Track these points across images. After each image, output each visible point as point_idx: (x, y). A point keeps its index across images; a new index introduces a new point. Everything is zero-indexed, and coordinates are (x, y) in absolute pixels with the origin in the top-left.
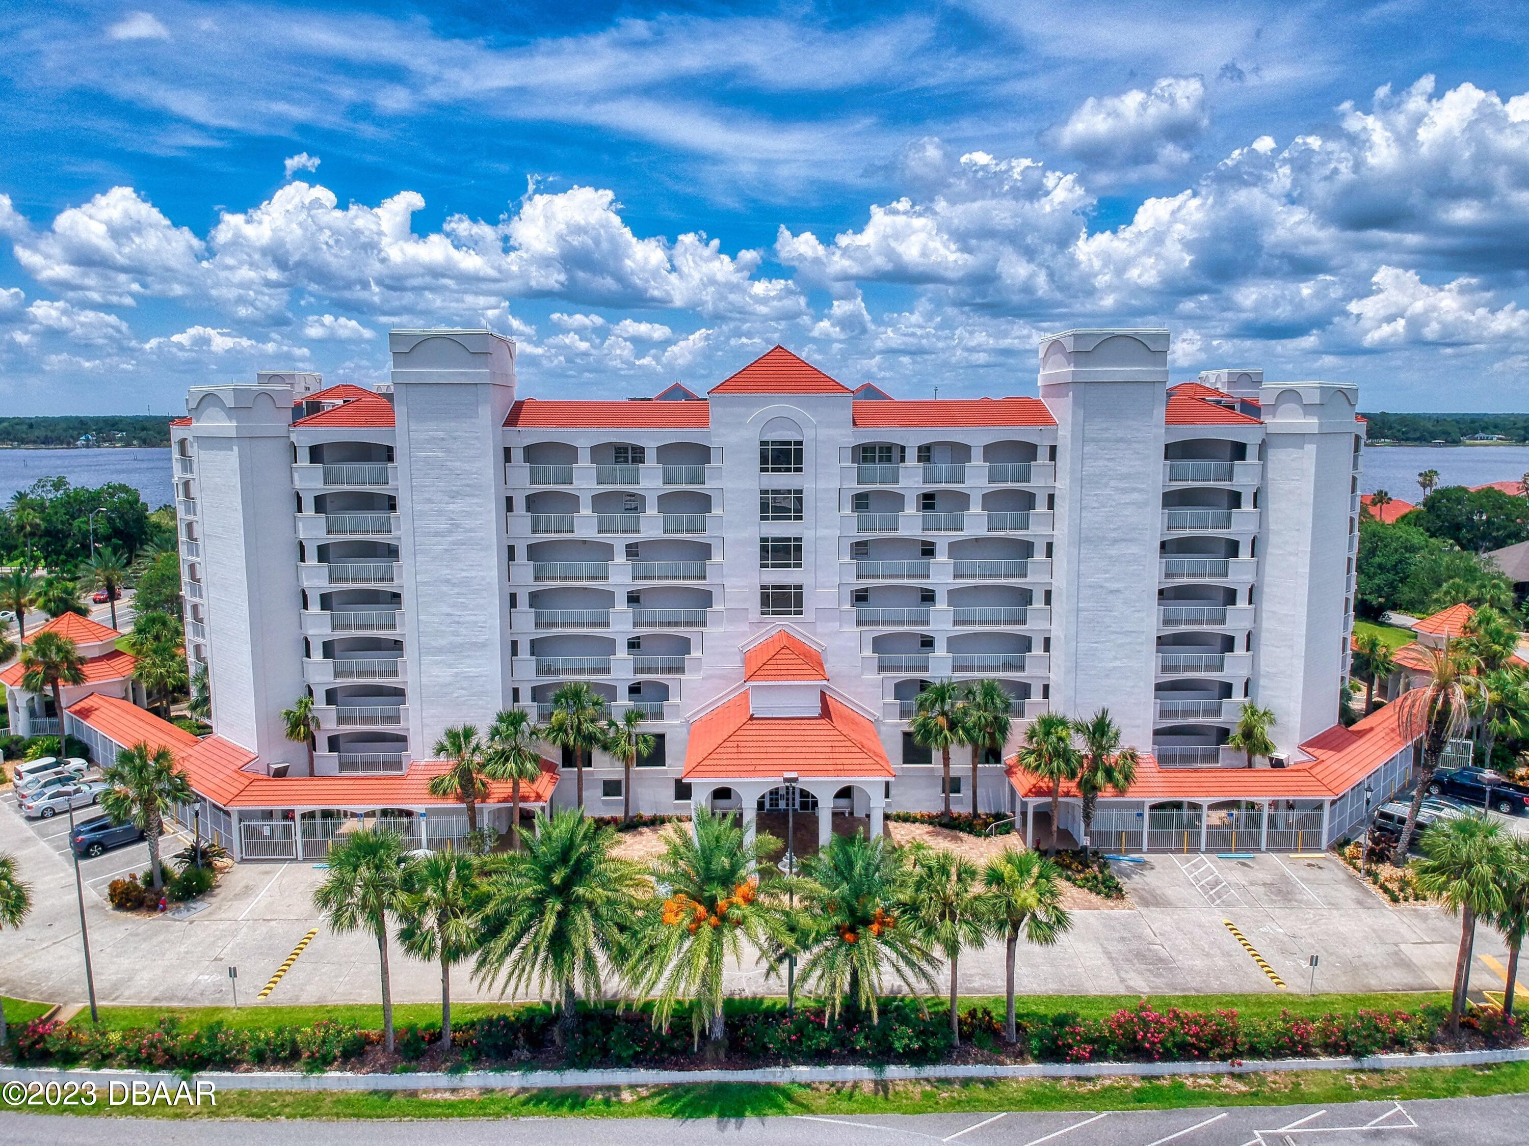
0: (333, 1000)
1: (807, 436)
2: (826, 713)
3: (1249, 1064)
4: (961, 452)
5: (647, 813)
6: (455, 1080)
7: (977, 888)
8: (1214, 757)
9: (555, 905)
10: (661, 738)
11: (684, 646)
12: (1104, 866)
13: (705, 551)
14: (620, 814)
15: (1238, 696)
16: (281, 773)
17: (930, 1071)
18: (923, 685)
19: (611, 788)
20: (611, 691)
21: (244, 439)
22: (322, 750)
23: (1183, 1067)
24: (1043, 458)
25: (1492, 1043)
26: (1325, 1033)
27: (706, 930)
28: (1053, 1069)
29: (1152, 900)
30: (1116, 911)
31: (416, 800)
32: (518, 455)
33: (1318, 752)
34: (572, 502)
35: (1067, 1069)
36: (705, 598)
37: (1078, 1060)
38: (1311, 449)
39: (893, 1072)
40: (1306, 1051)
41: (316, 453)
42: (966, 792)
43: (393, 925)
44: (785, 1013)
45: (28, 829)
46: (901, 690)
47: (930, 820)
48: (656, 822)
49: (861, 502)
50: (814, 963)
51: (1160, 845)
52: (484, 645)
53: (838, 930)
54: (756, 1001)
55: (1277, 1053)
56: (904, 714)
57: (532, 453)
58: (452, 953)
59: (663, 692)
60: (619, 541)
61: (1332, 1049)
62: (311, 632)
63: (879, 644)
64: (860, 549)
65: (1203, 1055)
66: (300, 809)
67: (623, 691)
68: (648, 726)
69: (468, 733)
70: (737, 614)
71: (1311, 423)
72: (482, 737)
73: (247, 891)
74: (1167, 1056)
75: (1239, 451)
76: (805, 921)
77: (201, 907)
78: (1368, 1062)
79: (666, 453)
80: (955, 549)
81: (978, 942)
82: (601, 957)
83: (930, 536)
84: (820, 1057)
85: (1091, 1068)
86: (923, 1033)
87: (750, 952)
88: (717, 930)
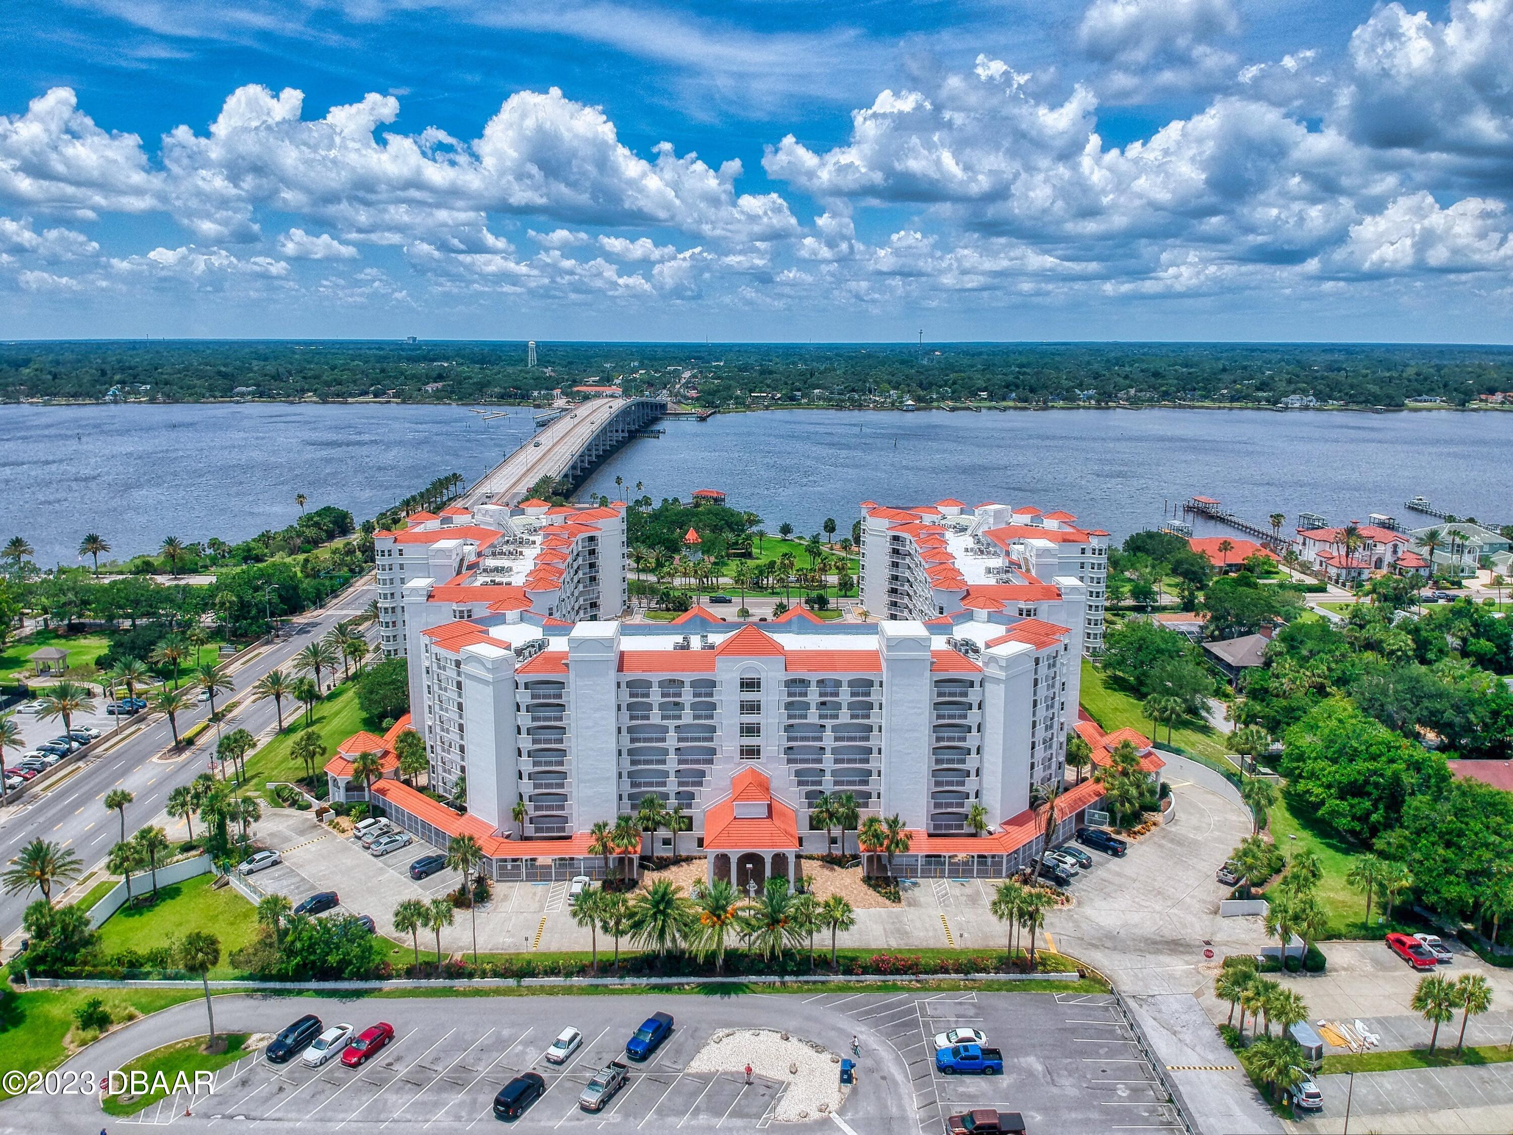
0: (564, 949)
1: (763, 676)
2: (770, 816)
3: (922, 977)
4: (838, 684)
5: (684, 854)
6: (622, 981)
7: (820, 910)
8: (961, 827)
9: (660, 917)
10: (690, 819)
11: (702, 774)
12: (897, 884)
13: (713, 729)
14: (671, 854)
15: (972, 799)
16: (508, 837)
17: (801, 978)
18: (821, 792)
19: (666, 842)
20: (666, 796)
21: (495, 683)
22: (527, 824)
23: (898, 977)
24: (876, 687)
25: (1022, 972)
26: (954, 964)
27: (717, 927)
28: (848, 978)
29: (912, 903)
30: (896, 909)
31: (579, 853)
32: (623, 685)
33: (1008, 828)
34: (649, 707)
35: (854, 978)
36: (713, 751)
37: (857, 974)
38: (1002, 686)
39: (787, 978)
40: (946, 972)
41: (527, 686)
42: (839, 845)
43: (599, 924)
44: (746, 956)
45: (379, 863)
46: (809, 795)
47: (822, 859)
48: (689, 859)
49: (789, 706)
50: (758, 938)
51: (926, 874)
52: (608, 778)
53: (768, 925)
54: (737, 950)
55: (934, 972)
56: (810, 805)
57: (629, 684)
58: (619, 933)
59: (692, 796)
60: (671, 724)
61: (957, 972)
62: (523, 769)
63: (798, 773)
64: (789, 728)
65: (905, 973)
66: (525, 857)
67: (672, 796)
68: (685, 812)
69: (605, 825)
70: (729, 759)
71: (1002, 675)
72: (612, 826)
73: (506, 898)
74: (891, 973)
75: (972, 684)
76: (753, 922)
77: (489, 905)
78: (970, 977)
79: (694, 684)
80: (835, 729)
81: (819, 931)
82: (677, 935)
83: (823, 722)
84: (760, 973)
85: (863, 977)
86: (798, 964)
87: (732, 933)
88: (721, 926)
